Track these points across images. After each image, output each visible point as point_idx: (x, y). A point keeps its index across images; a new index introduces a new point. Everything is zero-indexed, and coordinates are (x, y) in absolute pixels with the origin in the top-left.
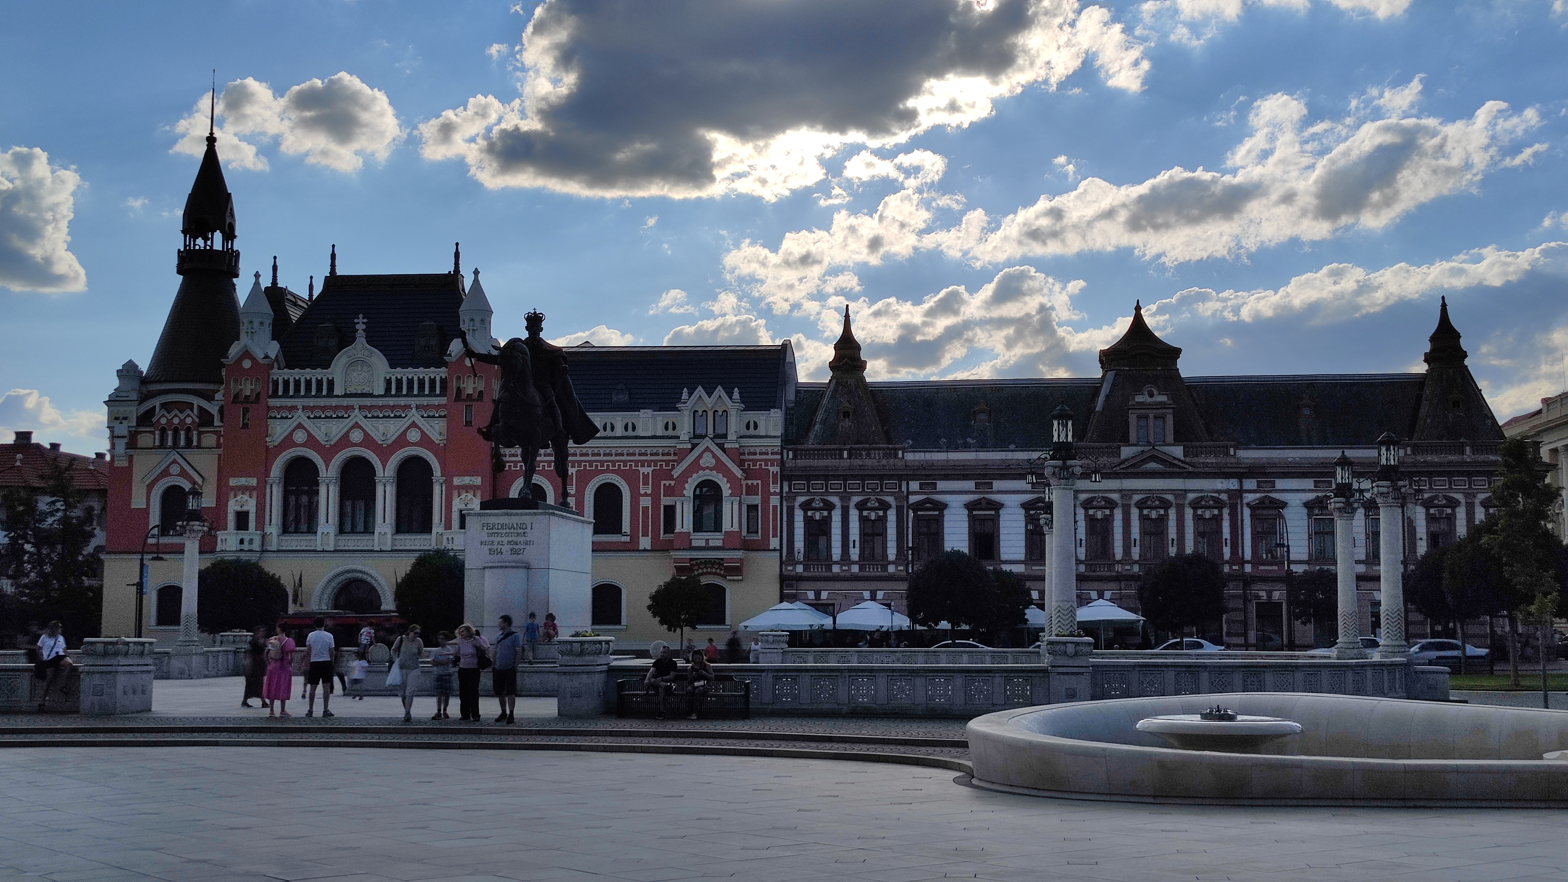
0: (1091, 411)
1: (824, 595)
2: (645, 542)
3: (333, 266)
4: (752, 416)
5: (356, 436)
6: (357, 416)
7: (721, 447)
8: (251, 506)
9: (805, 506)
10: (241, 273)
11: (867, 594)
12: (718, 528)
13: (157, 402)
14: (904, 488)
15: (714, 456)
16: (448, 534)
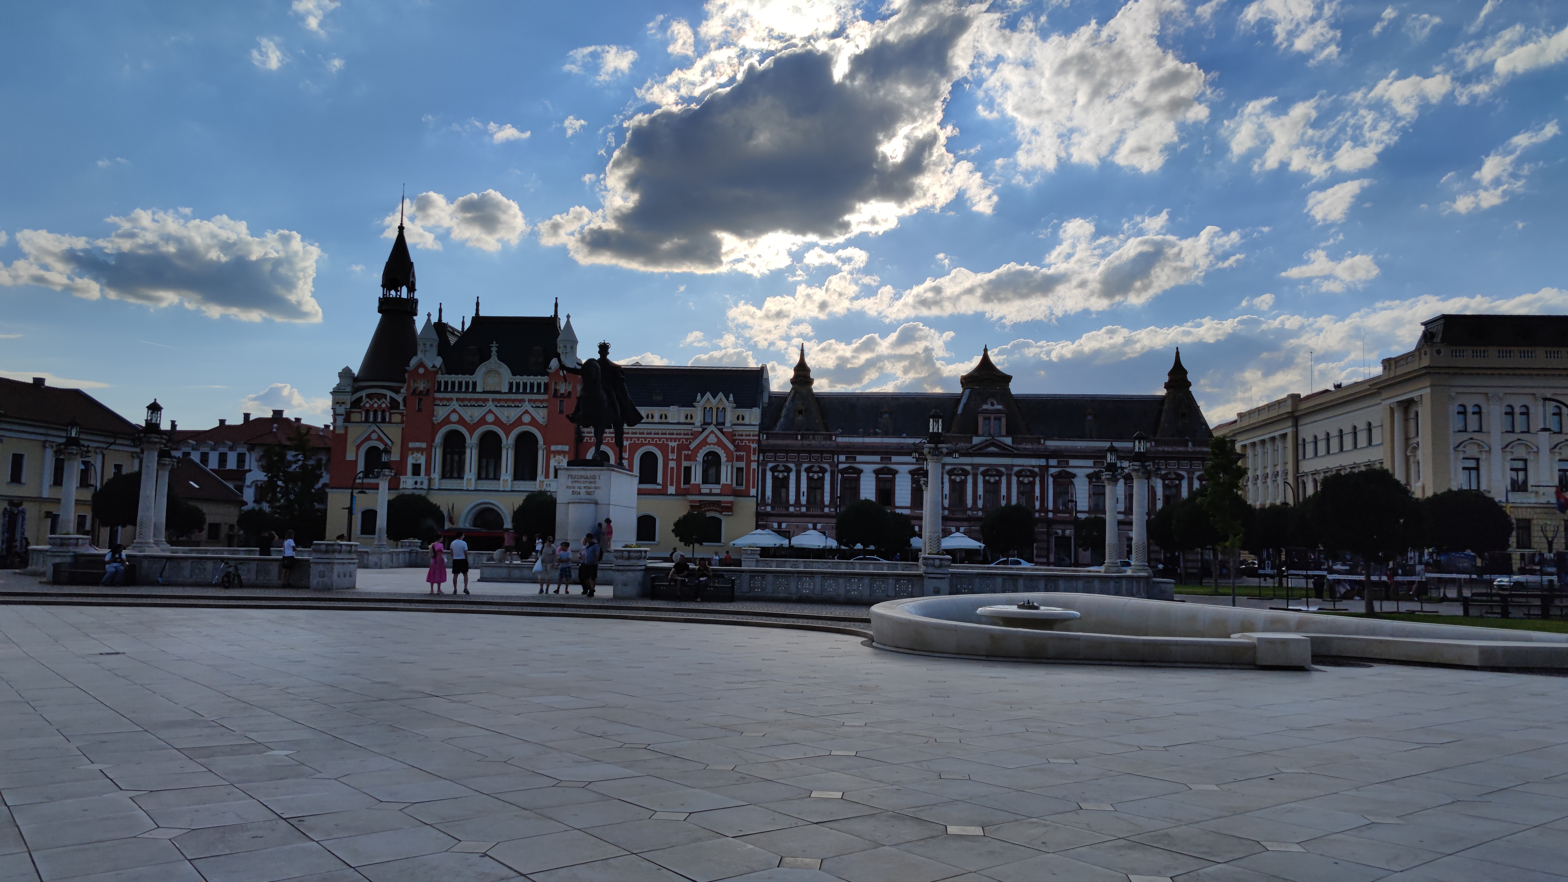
0: (955, 413)
1: (784, 525)
2: (671, 490)
3: (477, 310)
4: (741, 411)
5: (490, 418)
6: (490, 405)
7: (721, 430)
8: (422, 460)
9: (773, 470)
10: (419, 313)
11: (810, 526)
12: (717, 481)
13: (363, 393)
14: (836, 460)
15: (717, 436)
16: (547, 481)
